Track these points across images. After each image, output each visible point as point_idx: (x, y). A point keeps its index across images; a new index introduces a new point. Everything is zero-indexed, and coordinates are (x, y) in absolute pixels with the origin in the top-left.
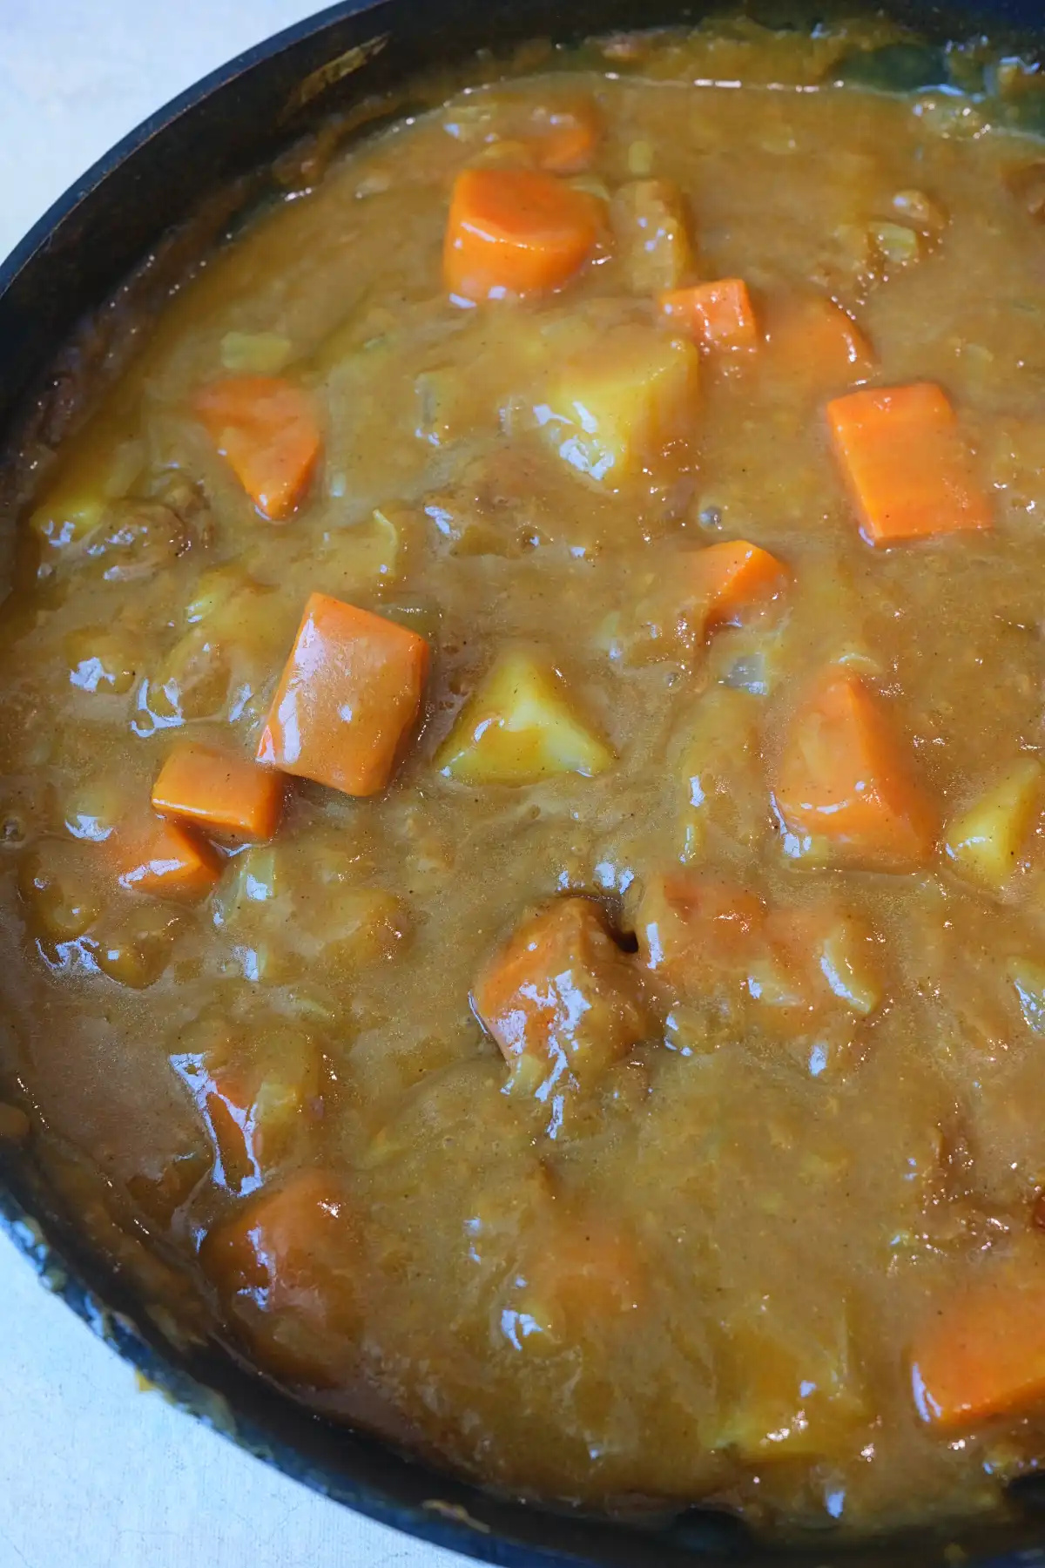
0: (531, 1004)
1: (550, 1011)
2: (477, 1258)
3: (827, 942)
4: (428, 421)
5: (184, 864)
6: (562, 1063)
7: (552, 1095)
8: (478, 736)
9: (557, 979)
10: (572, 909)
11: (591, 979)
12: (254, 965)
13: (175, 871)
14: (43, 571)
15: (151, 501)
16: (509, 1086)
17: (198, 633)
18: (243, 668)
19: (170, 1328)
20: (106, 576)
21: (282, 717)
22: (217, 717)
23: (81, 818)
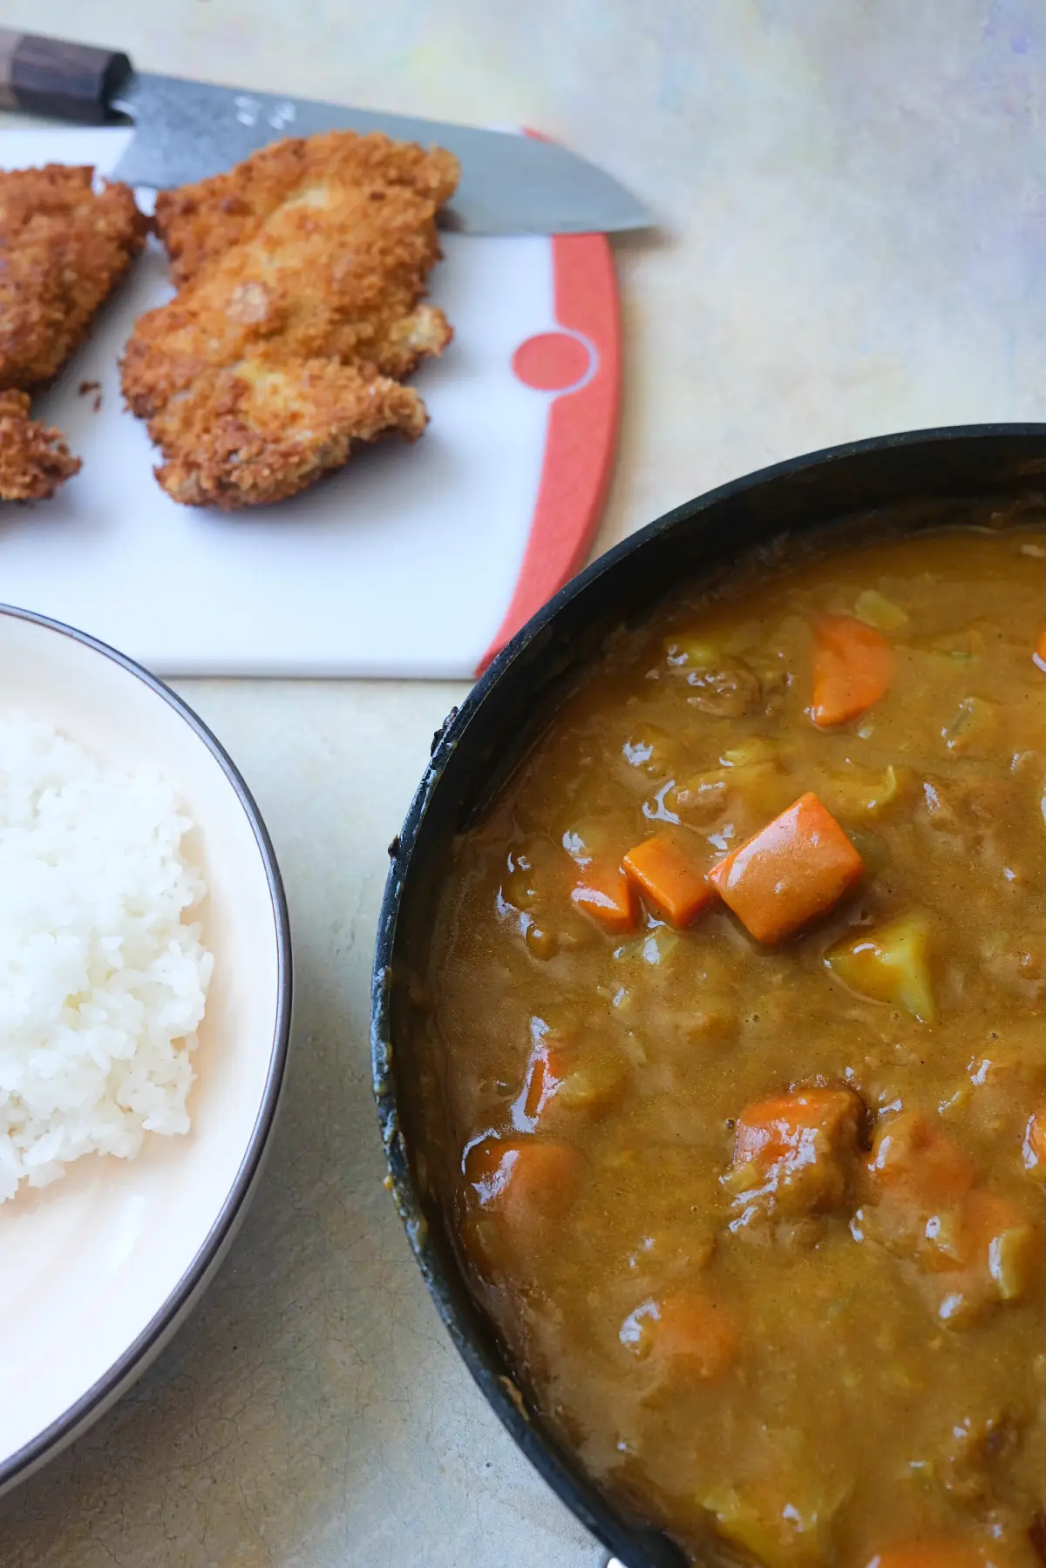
0: (777, 1134)
1: (787, 1148)
2: (633, 1263)
3: (1007, 1231)
4: (954, 731)
5: (617, 909)
6: (771, 1187)
7: (749, 1204)
8: (857, 950)
9: (805, 1130)
10: (846, 1097)
11: (825, 1148)
12: (621, 999)
13: (612, 910)
14: (653, 674)
15: (749, 669)
16: (727, 1178)
17: (722, 773)
18: (737, 811)
19: (423, 1172)
20: (689, 700)
21: (739, 858)
22: (701, 831)
23: (575, 836)
